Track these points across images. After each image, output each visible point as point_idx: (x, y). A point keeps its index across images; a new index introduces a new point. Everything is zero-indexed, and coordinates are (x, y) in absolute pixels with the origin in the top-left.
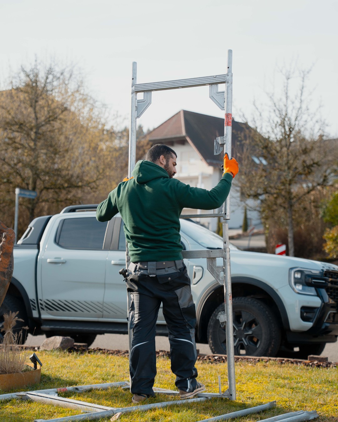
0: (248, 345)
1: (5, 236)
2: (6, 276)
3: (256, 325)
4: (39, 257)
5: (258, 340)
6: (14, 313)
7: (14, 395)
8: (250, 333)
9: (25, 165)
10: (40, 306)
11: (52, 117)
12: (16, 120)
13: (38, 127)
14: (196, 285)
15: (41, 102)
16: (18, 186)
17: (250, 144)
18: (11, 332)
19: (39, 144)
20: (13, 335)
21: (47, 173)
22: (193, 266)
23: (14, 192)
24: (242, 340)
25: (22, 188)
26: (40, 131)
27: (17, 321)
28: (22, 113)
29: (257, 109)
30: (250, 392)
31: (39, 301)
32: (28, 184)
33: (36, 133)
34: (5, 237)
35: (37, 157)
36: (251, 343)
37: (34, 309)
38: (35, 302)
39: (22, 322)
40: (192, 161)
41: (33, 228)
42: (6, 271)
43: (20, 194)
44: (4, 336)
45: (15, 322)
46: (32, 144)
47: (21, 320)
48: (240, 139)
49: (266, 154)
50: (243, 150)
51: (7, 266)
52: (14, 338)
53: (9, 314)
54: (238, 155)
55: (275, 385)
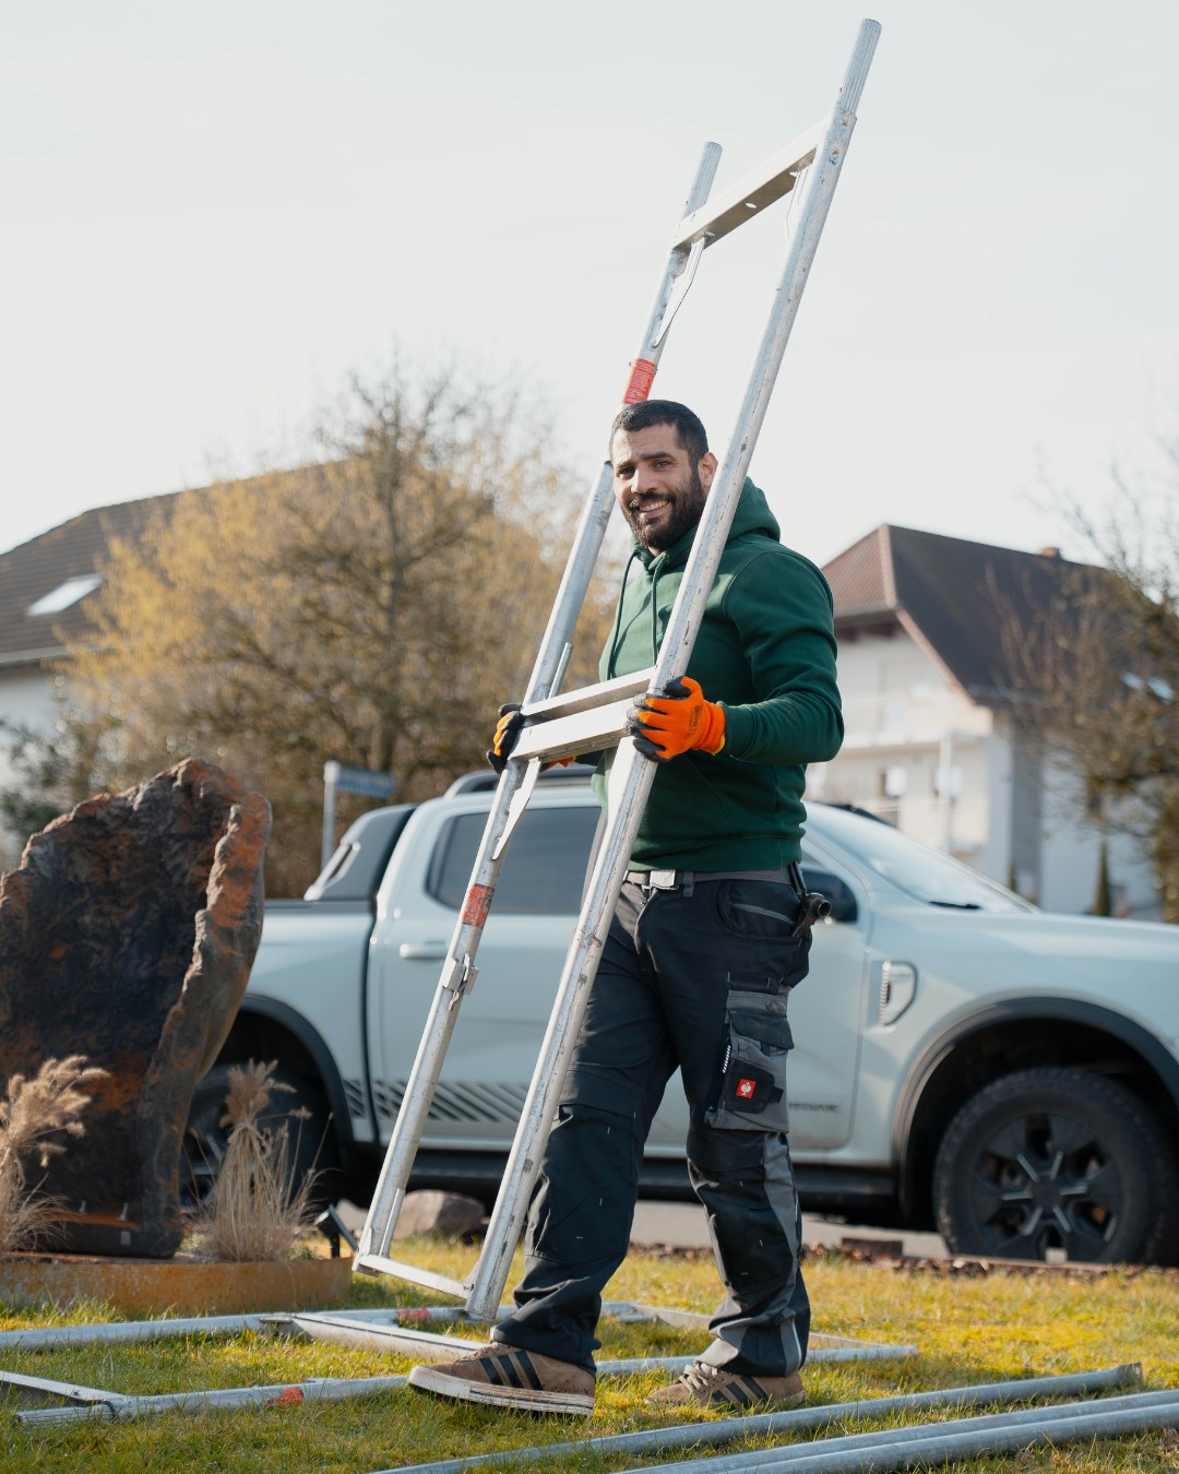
0: (1072, 1233)
1: (237, 815)
2: (238, 944)
3: (1101, 1162)
4: (373, 941)
5: (1108, 1217)
6: (262, 1065)
7: (251, 1320)
8: (1080, 1189)
9: (359, 690)
10: (377, 1102)
11: (447, 535)
12: (331, 544)
13: (400, 564)
14: (890, 1029)
15: (413, 486)
16: (333, 757)
17: (1102, 606)
18: (253, 1129)
19: (403, 620)
20: (258, 1139)
21: (429, 715)
22: (882, 962)
23: (321, 774)
24: (1053, 1216)
25: (346, 764)
26: (408, 577)
27: (273, 1093)
28: (350, 523)
29: (1123, 488)
30: (1058, 1345)
31: (376, 1088)
32: (365, 751)
33: (396, 585)
34: (238, 819)
35: (398, 660)
36: (1086, 1226)
37: (357, 1114)
38: (363, 1089)
39: (289, 1092)
40: (921, 691)
41: (356, 848)
42: (237, 926)
43: (340, 783)
44: (230, 1140)
45: (266, 1096)
46: (381, 622)
47: (285, 1087)
48: (1066, 591)
49: (1159, 642)
50: (1077, 628)
51: (240, 912)
52: (263, 1149)
53: (244, 1069)
54: (1062, 643)
55: (1148, 1328)
